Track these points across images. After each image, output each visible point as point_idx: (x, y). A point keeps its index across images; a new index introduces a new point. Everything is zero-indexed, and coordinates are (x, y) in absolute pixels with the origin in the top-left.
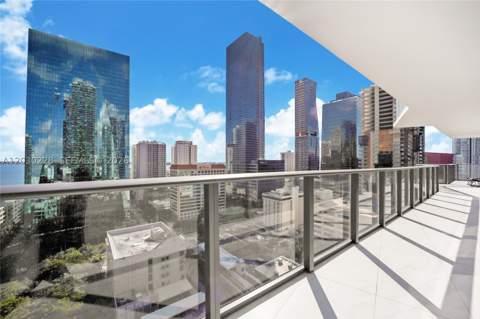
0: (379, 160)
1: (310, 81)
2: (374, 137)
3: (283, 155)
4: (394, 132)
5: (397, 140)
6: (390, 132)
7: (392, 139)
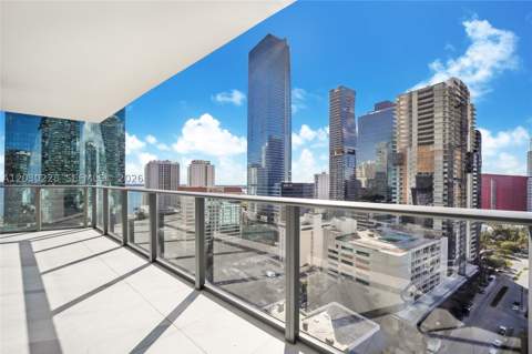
0: (417, 182)
1: (348, 90)
2: (412, 154)
3: (317, 176)
4: (436, 148)
5: (439, 158)
6: (431, 148)
7: (432, 158)
